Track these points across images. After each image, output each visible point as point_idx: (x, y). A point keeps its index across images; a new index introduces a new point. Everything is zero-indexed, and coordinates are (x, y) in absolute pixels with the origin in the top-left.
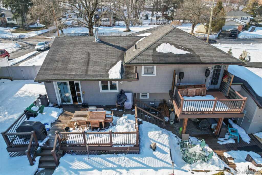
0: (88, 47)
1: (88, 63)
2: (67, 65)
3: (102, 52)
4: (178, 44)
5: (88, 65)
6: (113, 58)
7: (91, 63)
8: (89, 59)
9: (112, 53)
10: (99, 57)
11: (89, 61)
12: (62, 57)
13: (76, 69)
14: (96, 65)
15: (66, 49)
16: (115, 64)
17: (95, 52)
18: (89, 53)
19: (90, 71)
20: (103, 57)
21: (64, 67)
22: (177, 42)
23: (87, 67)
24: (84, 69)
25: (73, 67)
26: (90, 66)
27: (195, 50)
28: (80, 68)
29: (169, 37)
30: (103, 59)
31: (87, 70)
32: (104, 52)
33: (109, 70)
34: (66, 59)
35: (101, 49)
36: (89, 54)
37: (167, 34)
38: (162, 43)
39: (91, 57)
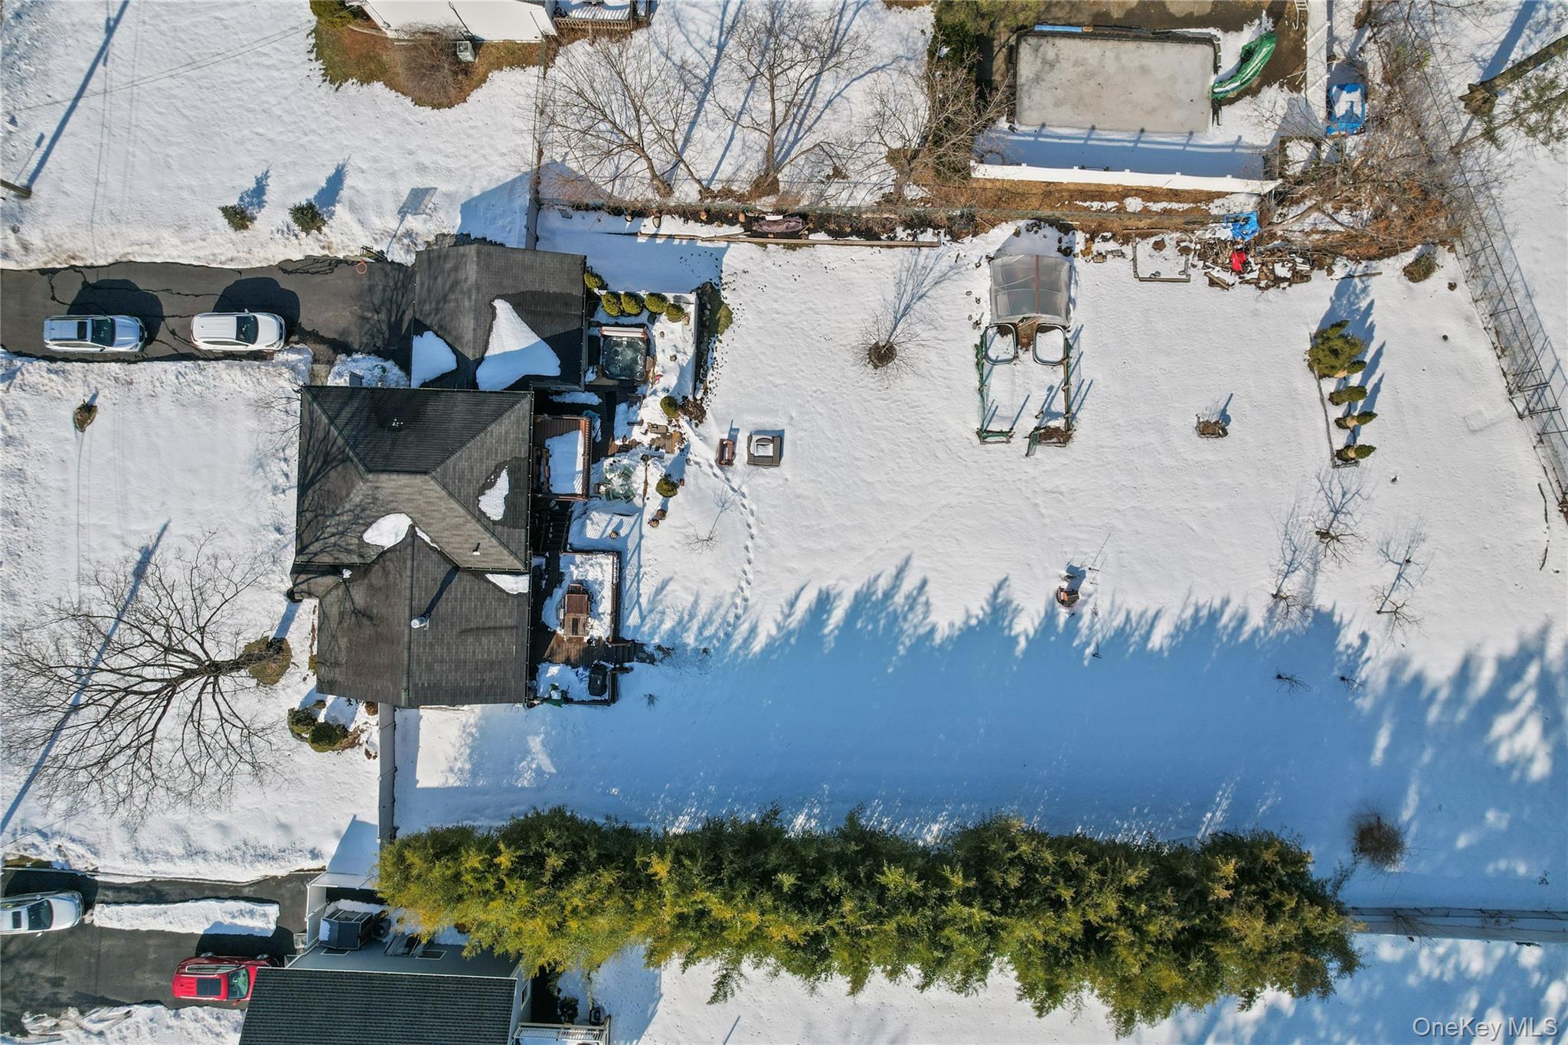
1: (490, 628)
2: (492, 663)
3: (460, 607)
4: (482, 482)
5: (495, 628)
6: (479, 589)
7: (490, 624)
8: (478, 629)
9: (465, 592)
10: (475, 612)
11: (484, 629)
13: (503, 645)
14: (495, 615)
15: (447, 676)
16: (494, 585)
17: (461, 621)
18: (461, 632)
19: (510, 622)
20: (475, 605)
21: (496, 666)
22: (478, 482)
23: (501, 628)
24: (504, 633)
25: (497, 652)
26: (498, 625)
27: (500, 459)
28: (503, 641)
29: (460, 492)
30: (481, 606)
31: (506, 628)
32: (461, 604)
33: (508, 594)
35: (452, 612)
36: (466, 631)
37: (451, 494)
38: (479, 509)
39: (472, 625)
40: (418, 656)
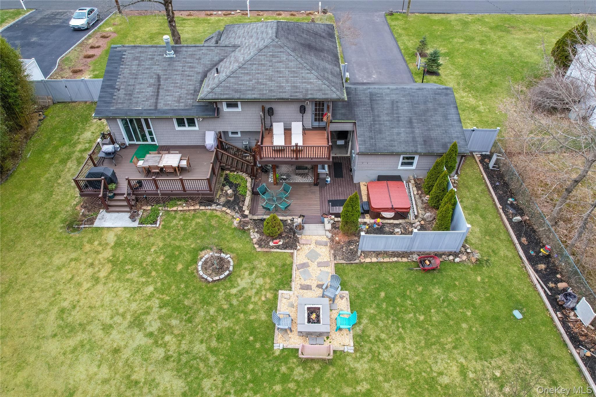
0: (158, 65)
1: (158, 92)
2: (131, 95)
3: (176, 75)
5: (158, 95)
6: (190, 85)
7: (161, 92)
8: (159, 85)
9: (189, 76)
10: (172, 83)
11: (158, 89)
12: (124, 82)
13: (143, 101)
14: (168, 95)
15: (127, 68)
17: (166, 75)
18: (158, 75)
19: (161, 104)
20: (177, 83)
21: (127, 98)
23: (157, 99)
24: (152, 101)
25: (139, 98)
26: (160, 97)
28: (147, 100)
29: (262, 55)
30: (177, 87)
31: (156, 103)
32: (178, 75)
34: (129, 85)
35: (175, 70)
36: (159, 78)
37: (261, 50)
39: (162, 82)
40: (146, 52)
